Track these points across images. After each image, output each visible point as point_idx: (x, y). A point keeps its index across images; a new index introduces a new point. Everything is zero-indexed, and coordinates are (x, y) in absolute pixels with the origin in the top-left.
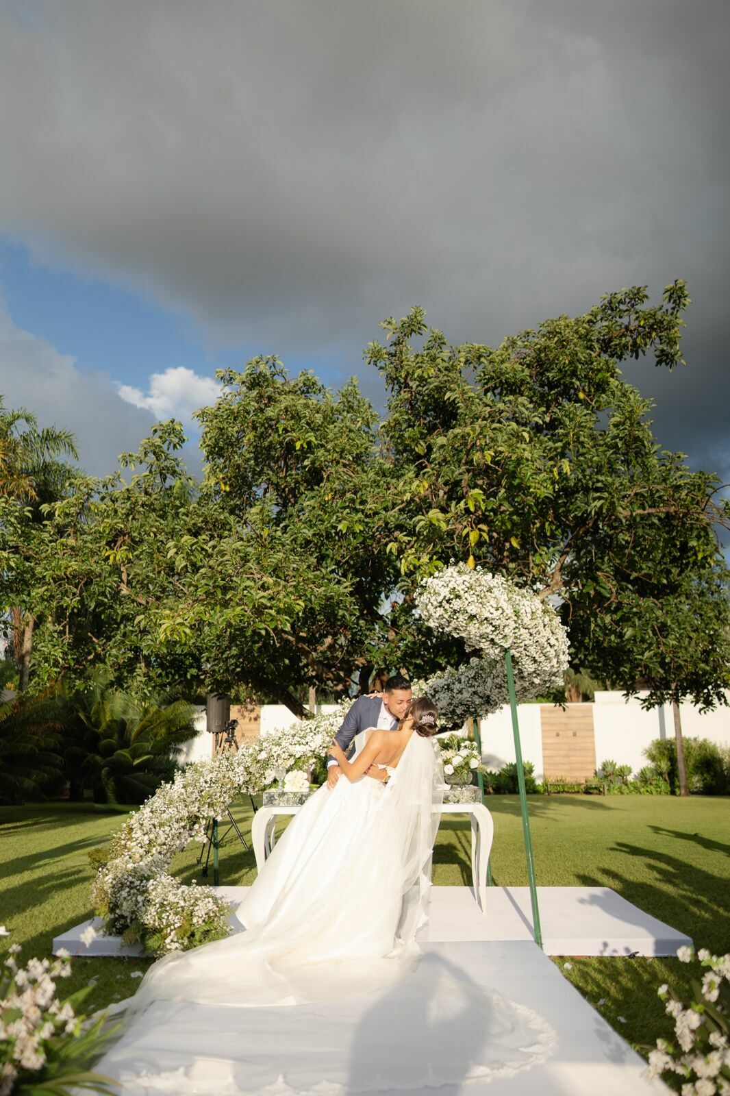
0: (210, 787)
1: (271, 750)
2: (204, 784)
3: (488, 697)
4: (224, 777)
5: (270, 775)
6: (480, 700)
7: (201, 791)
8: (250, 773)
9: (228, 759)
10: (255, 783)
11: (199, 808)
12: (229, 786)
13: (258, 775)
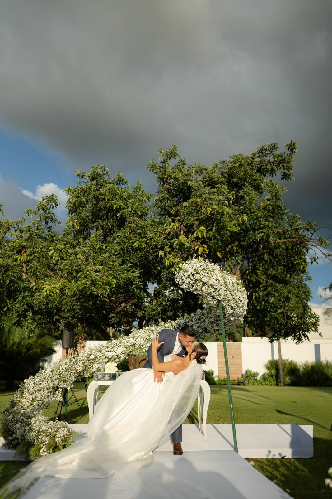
0: (65, 372)
1: (96, 354)
2: (62, 370)
3: (206, 328)
4: (72, 367)
5: (95, 367)
6: (202, 330)
7: (60, 374)
8: (85, 366)
9: (74, 358)
10: (88, 371)
11: (59, 382)
12: (74, 372)
13: (89, 367)
